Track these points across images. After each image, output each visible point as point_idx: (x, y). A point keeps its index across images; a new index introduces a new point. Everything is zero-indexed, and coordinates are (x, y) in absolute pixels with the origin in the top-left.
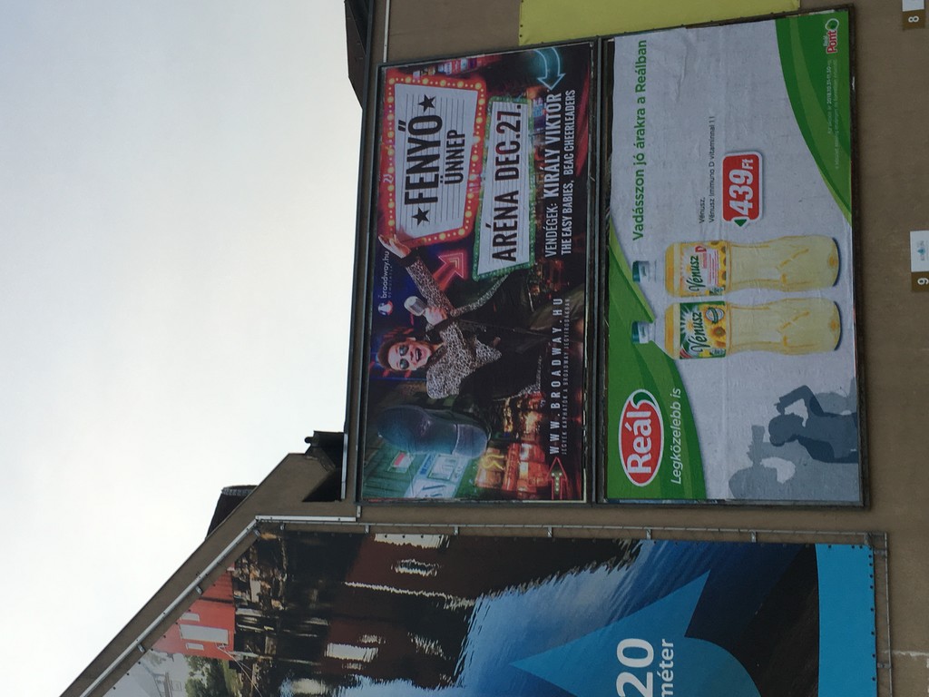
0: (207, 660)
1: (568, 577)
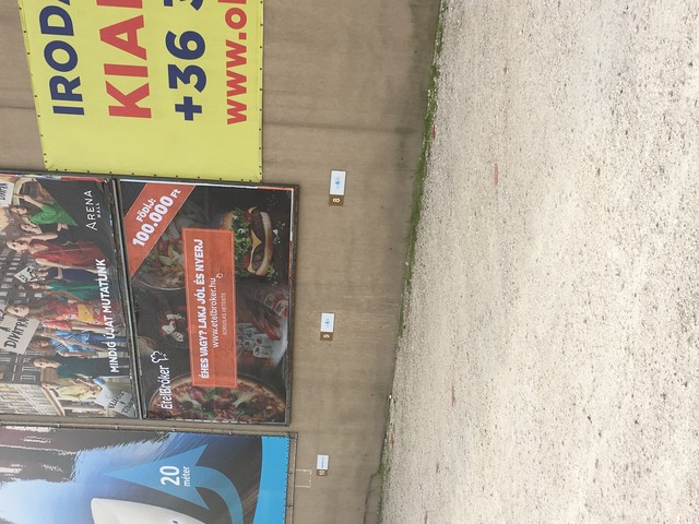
1: (129, 445)
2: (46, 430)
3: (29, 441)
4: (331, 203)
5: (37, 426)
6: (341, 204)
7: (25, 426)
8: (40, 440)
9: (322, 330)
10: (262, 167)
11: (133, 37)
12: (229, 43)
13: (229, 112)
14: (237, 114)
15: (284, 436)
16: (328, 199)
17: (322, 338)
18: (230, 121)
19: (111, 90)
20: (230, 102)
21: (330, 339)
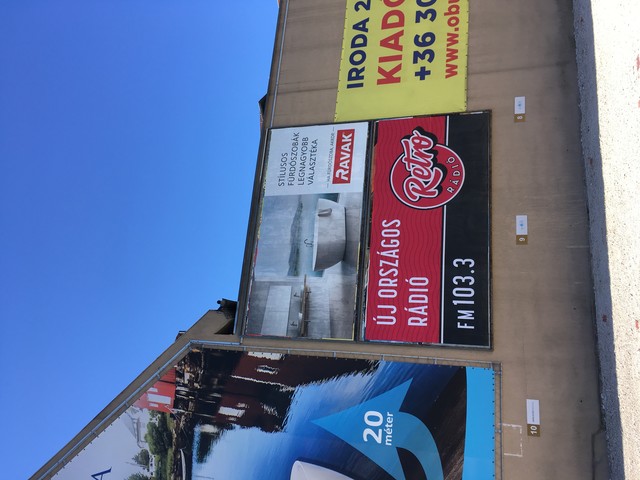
0: (159, 412)
1: (342, 378)
3: (261, 371)
4: (516, 120)
6: (523, 120)
8: (270, 370)
9: (517, 234)
10: (467, 102)
11: (397, 41)
12: (449, 34)
13: (447, 71)
14: (451, 71)
16: (513, 118)
17: (518, 242)
18: (447, 77)
19: (381, 71)
20: (447, 65)
21: (525, 243)
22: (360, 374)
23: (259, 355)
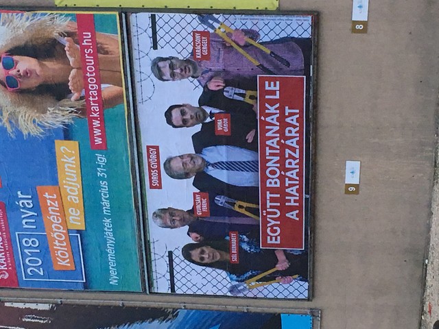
1: (135, 325)
2: (46, 307)
3: (27, 320)
4: (354, 31)
5: (37, 302)
6: (364, 31)
7: (25, 302)
8: (40, 319)
9: (346, 183)
15: (306, 314)
16: (350, 26)
17: (347, 192)
21: (357, 192)
22: (156, 322)
23: (21, 306)
